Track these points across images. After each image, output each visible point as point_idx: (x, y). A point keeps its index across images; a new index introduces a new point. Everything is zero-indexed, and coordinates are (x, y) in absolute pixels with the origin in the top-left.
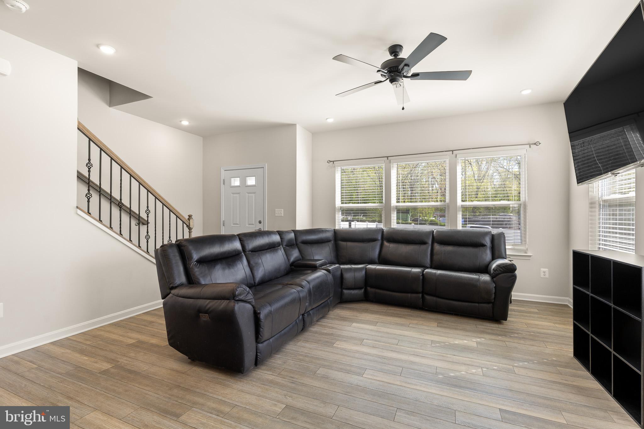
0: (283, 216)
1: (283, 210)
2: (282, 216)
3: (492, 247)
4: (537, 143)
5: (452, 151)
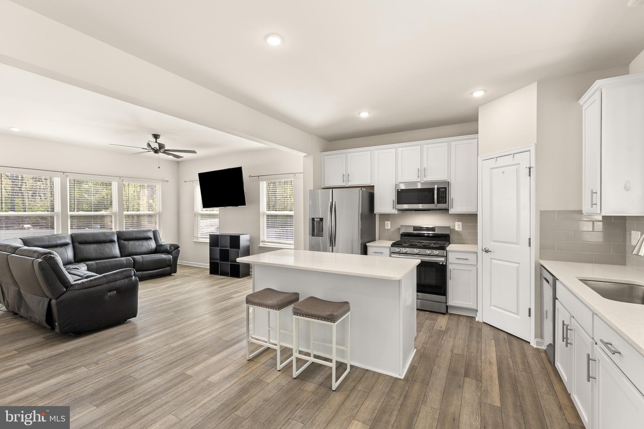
3: (154, 239)
4: (167, 181)
5: (120, 177)
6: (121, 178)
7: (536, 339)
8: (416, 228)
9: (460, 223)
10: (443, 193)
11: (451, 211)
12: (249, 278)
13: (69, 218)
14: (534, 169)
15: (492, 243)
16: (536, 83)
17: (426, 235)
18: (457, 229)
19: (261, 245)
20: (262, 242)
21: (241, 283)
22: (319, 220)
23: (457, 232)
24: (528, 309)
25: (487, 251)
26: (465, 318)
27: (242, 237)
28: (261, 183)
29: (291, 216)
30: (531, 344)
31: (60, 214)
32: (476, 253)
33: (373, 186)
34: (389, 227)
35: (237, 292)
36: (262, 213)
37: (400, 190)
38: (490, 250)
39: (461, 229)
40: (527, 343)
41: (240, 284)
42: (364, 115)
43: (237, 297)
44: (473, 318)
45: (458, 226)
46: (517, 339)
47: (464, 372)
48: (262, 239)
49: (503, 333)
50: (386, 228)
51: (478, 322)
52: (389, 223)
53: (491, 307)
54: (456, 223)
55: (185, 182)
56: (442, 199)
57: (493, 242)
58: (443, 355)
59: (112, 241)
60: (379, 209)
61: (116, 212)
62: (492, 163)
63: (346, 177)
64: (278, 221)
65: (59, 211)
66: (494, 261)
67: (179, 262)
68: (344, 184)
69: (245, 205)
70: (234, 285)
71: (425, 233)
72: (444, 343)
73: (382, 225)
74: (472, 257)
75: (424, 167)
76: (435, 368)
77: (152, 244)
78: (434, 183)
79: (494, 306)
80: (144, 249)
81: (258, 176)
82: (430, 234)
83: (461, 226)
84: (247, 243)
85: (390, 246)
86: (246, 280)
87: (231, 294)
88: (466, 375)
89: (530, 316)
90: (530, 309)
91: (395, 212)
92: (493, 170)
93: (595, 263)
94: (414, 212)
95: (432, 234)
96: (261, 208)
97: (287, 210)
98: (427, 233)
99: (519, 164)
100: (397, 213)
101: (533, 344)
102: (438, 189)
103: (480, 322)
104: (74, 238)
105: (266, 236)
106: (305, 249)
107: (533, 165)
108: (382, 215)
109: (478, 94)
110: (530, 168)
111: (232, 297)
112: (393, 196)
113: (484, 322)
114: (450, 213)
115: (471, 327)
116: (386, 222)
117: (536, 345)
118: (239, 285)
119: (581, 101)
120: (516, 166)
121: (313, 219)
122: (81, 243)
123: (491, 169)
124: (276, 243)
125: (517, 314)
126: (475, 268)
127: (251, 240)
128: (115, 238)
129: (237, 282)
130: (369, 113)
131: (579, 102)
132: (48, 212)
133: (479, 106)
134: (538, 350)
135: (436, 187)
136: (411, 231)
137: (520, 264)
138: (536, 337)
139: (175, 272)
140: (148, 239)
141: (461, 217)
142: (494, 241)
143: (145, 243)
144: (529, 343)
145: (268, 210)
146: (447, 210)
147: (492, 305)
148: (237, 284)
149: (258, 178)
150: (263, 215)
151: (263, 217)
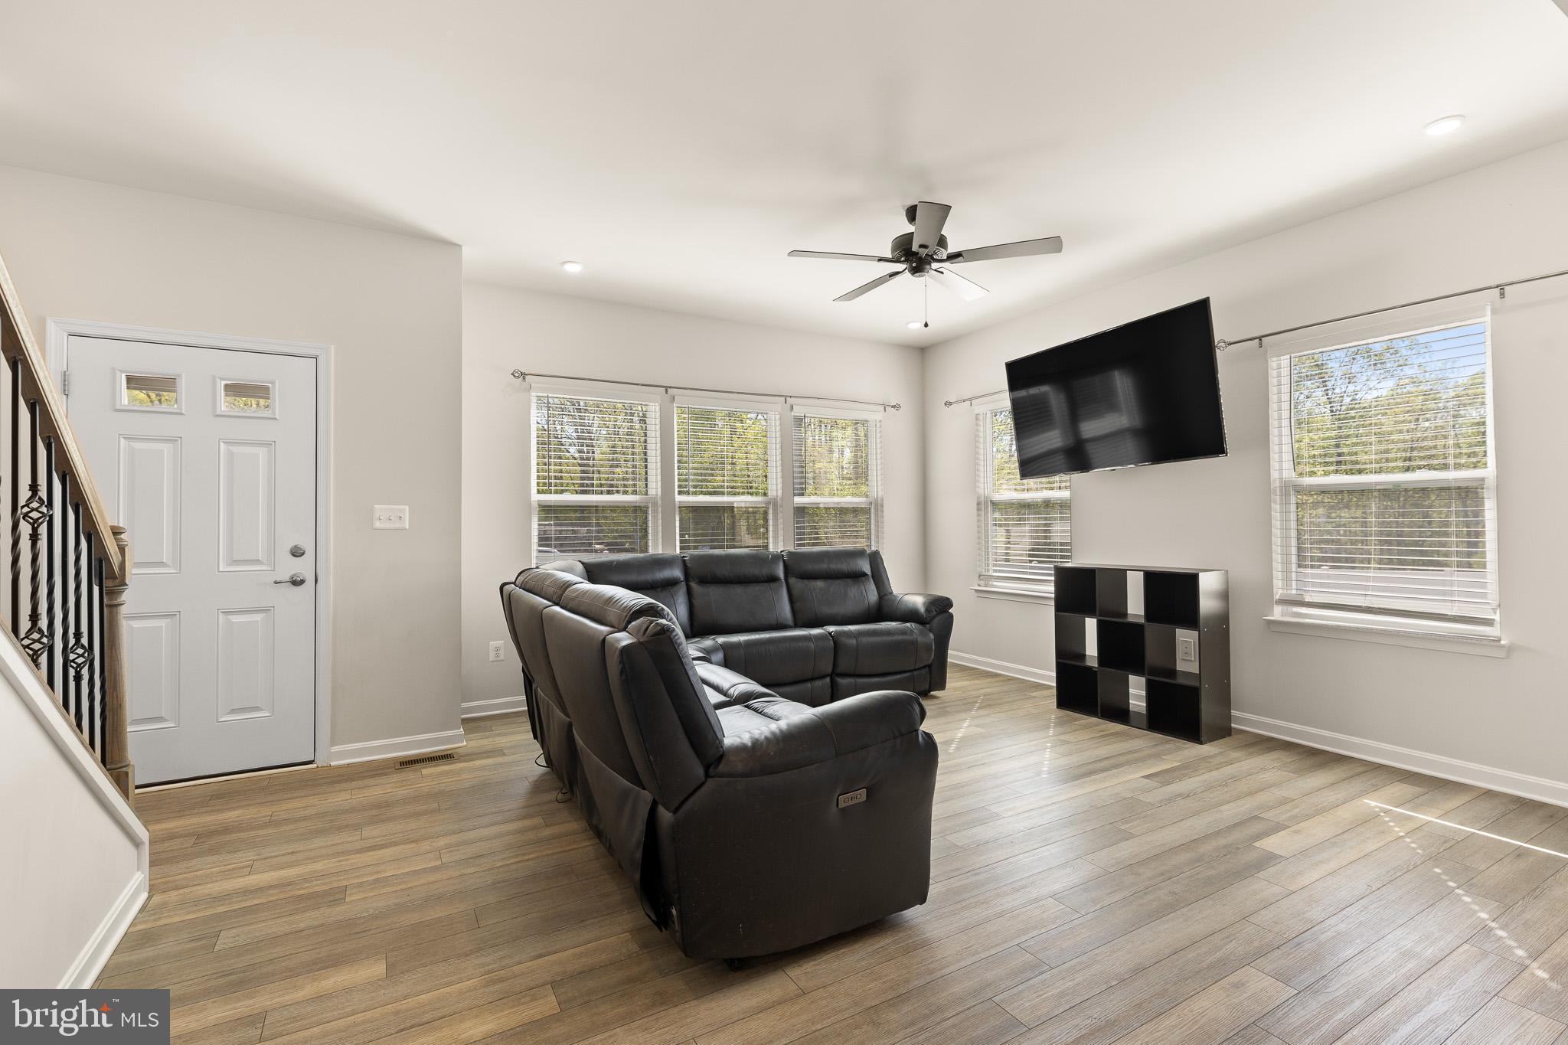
0: (407, 527)
1: (407, 507)
2: (406, 529)
3: (873, 577)
4: (896, 407)
5: (786, 397)
6: (788, 399)
13: (677, 510)
19: (1278, 613)
20: (1285, 602)
27: (1206, 582)
28: (1273, 363)
31: (660, 502)
36: (1278, 484)
55: (948, 404)
59: (773, 579)
61: (777, 496)
65: (657, 492)
67: (953, 656)
69: (1225, 455)
77: (871, 594)
80: (849, 607)
81: (1260, 338)
96: (1274, 465)
104: (688, 565)
105: (1294, 579)
122: (704, 581)
128: (780, 572)
132: (636, 494)
139: (942, 686)
140: (858, 576)
143: (853, 591)
145: (1301, 472)
149: (1261, 345)
150: (1281, 491)
151: (1281, 500)
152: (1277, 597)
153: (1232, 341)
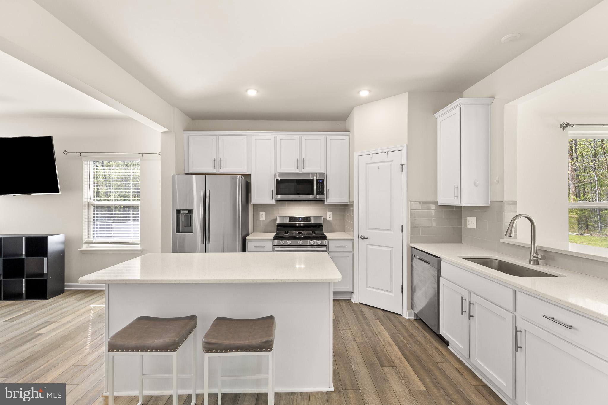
7: (408, 311)
8: (292, 219)
9: (331, 213)
10: (321, 185)
11: (326, 202)
12: (64, 297)
14: (406, 166)
15: (368, 231)
16: (407, 93)
17: (297, 225)
18: (328, 218)
19: (85, 247)
20: (86, 243)
21: (51, 307)
22: (186, 212)
23: (328, 221)
24: (401, 286)
25: (363, 238)
26: (343, 302)
27: (50, 239)
29: (136, 208)
30: (403, 316)
32: (353, 240)
33: (250, 175)
34: (264, 219)
35: (47, 323)
36: (86, 203)
37: (279, 180)
38: (366, 237)
39: (331, 219)
40: (400, 316)
41: (52, 309)
42: (252, 93)
43: (50, 332)
44: (349, 301)
45: (329, 216)
46: (392, 314)
47: (378, 362)
48: (85, 239)
49: (378, 310)
50: (261, 219)
51: (355, 304)
52: (264, 214)
53: (366, 288)
54: (327, 212)
56: (320, 191)
57: (368, 229)
58: (351, 347)
60: (255, 199)
62: (368, 159)
63: (217, 162)
64: (114, 214)
66: (370, 247)
68: (215, 171)
69: (58, 191)
70: (39, 312)
71: (296, 224)
72: (344, 334)
73: (256, 217)
74: (349, 245)
75: (302, 158)
76: (353, 365)
78: (313, 174)
79: (370, 287)
81: (80, 153)
82: (301, 224)
83: (331, 216)
84: (60, 247)
85: (273, 239)
86: (58, 300)
87: (37, 329)
88: (382, 365)
89: (402, 292)
90: (402, 286)
91: (274, 202)
92: (369, 165)
93: (445, 243)
94: (293, 202)
95: (303, 224)
96: (84, 196)
97: (129, 200)
98: (298, 224)
99: (392, 161)
100: (275, 203)
101: (405, 316)
102: (317, 180)
103: (356, 303)
105: (92, 235)
106: (164, 250)
107: (405, 162)
108: (255, 206)
109: (364, 93)
110: (402, 165)
111: (41, 334)
112: (272, 186)
113: (360, 303)
114: (326, 203)
115: (353, 310)
116: (261, 213)
117: (408, 317)
118: (49, 310)
119: (437, 115)
120: (390, 163)
121: (178, 212)
123: (367, 164)
124: (111, 243)
125: (391, 292)
126: (351, 254)
127: (66, 242)
129: (43, 305)
130: (258, 91)
131: (435, 114)
133: (355, 106)
134: (409, 320)
135: (315, 178)
136: (287, 221)
137: (393, 247)
138: (407, 310)
141: (333, 207)
142: (370, 229)
144: (401, 315)
145: (97, 200)
146: (322, 201)
147: (368, 286)
148: (43, 311)
149: (80, 155)
150: (87, 206)
151: (87, 208)
152: (85, 241)
153: (69, 152)
